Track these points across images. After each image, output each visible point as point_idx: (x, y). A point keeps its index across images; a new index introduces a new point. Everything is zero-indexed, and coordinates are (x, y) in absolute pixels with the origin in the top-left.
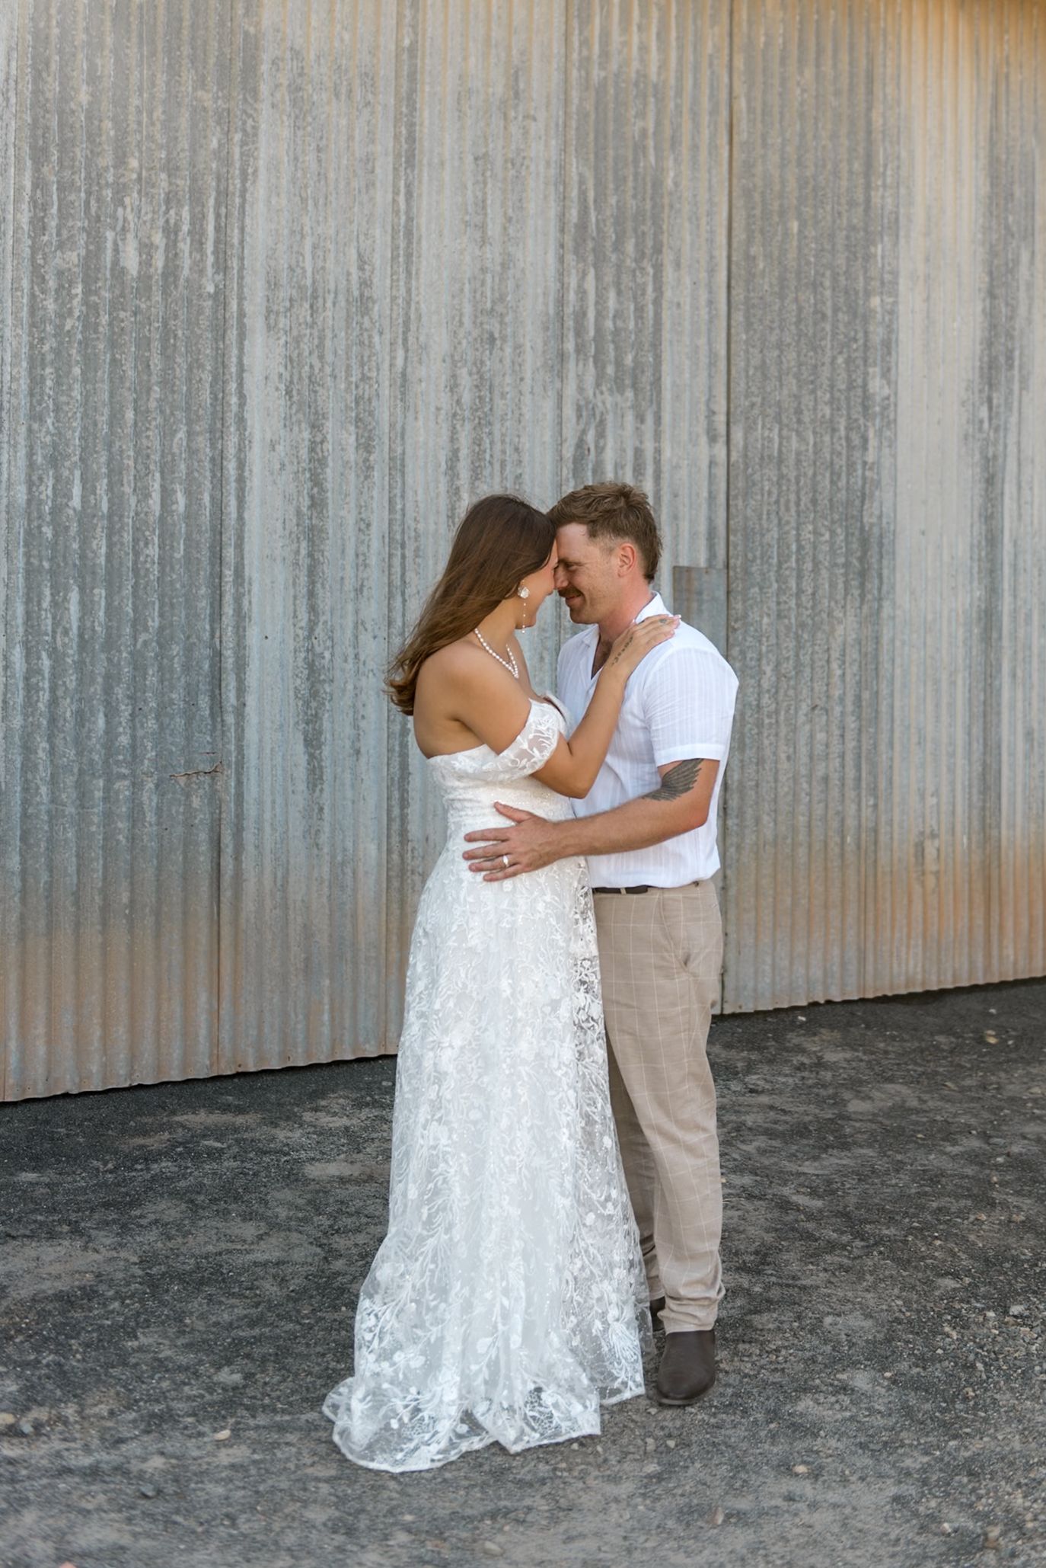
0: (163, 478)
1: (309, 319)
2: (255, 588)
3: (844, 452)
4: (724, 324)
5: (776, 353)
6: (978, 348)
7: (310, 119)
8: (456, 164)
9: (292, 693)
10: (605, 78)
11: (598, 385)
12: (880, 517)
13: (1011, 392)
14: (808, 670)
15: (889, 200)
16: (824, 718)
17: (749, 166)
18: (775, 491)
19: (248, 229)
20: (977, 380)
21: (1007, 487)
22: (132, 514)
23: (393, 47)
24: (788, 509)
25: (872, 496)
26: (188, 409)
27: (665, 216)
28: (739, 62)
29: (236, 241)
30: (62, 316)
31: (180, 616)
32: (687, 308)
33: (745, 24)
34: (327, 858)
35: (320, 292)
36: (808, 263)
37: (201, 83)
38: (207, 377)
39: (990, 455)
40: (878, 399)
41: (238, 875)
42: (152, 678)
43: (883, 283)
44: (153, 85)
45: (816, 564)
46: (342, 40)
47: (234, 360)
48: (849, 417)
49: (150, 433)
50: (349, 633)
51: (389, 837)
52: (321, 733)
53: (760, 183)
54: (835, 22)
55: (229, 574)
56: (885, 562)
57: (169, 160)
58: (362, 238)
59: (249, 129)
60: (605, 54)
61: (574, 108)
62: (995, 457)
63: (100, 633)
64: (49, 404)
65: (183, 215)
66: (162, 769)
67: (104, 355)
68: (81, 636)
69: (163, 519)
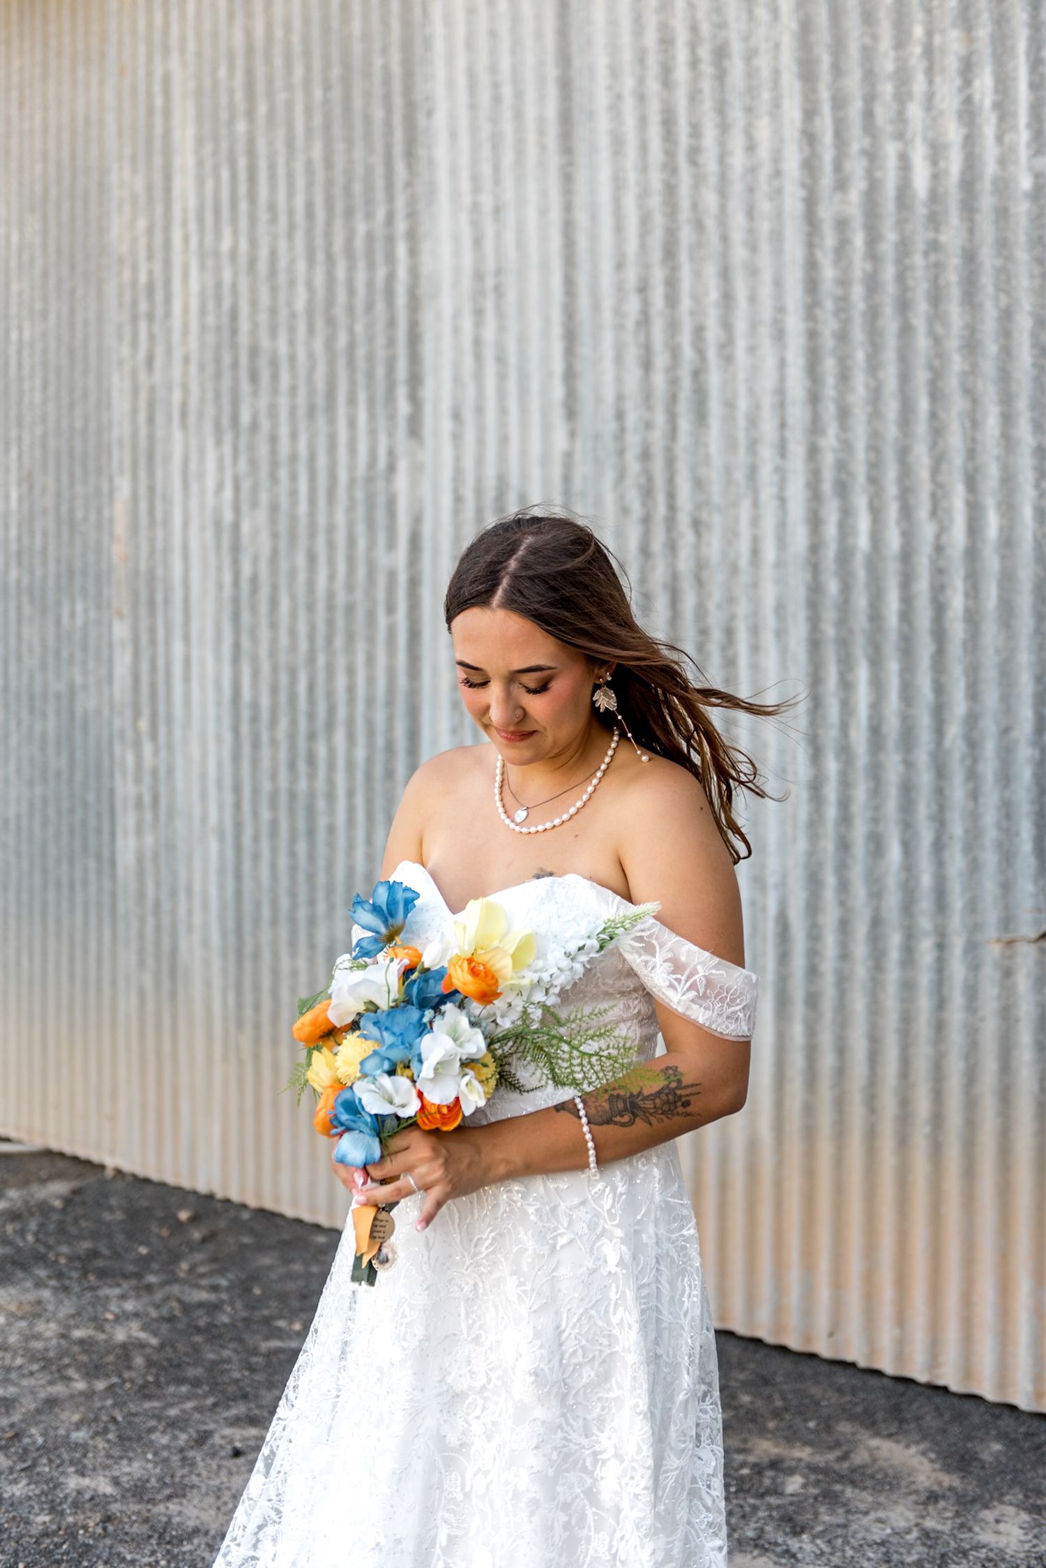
0: (969, 491)
22: (930, 551)
30: (844, 282)
63: (892, 725)
64: (829, 409)
65: (984, 84)
66: (974, 928)
67: (890, 325)
68: (876, 731)
69: (972, 554)
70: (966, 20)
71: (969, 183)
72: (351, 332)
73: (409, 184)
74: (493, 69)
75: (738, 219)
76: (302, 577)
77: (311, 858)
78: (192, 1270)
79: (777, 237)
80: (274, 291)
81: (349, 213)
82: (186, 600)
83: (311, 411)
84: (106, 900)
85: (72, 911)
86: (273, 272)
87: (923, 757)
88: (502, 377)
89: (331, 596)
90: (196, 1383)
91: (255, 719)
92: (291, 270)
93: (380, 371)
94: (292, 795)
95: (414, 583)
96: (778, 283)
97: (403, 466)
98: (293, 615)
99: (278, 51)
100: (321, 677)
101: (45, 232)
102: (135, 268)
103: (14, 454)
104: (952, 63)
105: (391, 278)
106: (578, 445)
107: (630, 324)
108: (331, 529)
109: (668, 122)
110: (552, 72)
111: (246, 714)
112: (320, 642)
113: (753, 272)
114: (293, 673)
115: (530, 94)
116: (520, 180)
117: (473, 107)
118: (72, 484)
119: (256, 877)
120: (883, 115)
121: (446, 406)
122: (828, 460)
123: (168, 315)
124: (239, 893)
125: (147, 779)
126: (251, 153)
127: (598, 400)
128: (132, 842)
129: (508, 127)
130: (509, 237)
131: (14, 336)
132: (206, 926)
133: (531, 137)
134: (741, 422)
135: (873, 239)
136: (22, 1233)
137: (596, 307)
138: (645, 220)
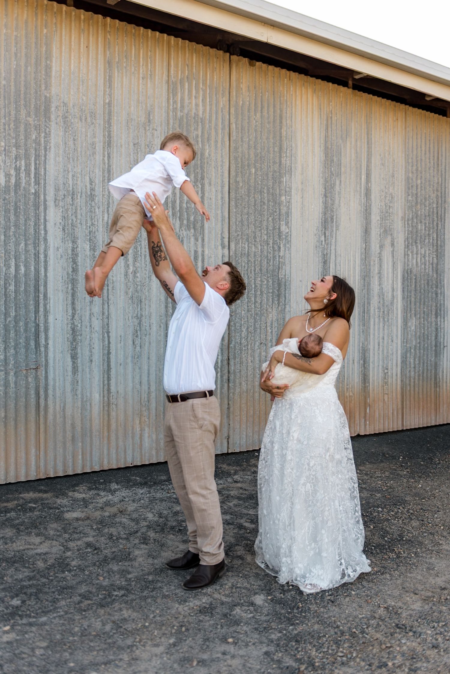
0: (16, 261)
1: (71, 203)
2: (52, 301)
3: (272, 252)
4: (227, 206)
5: (247, 216)
6: (321, 215)
7: (70, 129)
8: (127, 146)
9: (66, 340)
10: (183, 116)
11: (181, 227)
12: (285, 275)
13: (333, 231)
14: (259, 330)
15: (288, 162)
16: (265, 347)
17: (236, 149)
18: (246, 266)
19: (47, 169)
20: (320, 227)
21: (331, 264)
22: (4, 274)
23: (102, 103)
24: (251, 272)
25: (282, 268)
26: (25, 235)
27: (205, 166)
28: (232, 111)
29: (43, 173)
31: (22, 312)
32: (214, 200)
33: (235, 97)
34: (80, 399)
35: (75, 192)
36: (258, 184)
37: (28, 115)
38: (32, 224)
39: (325, 253)
40: (284, 233)
41: (46, 406)
42: (12, 335)
43: (286, 191)
44: (10, 115)
45: (262, 292)
46: (83, 100)
47: (43, 217)
48: (273, 240)
49: (10, 244)
50: (88, 318)
51: (103, 391)
52: (77, 354)
53: (240, 155)
54: (268, 97)
55: (41, 296)
56: (287, 291)
57: (16, 143)
58: (91, 173)
59: (47, 132)
60: (182, 107)
61: (171, 126)
62: (327, 254)
65: (22, 163)
66: (17, 368)
69: (16, 276)
104: (13, 156)
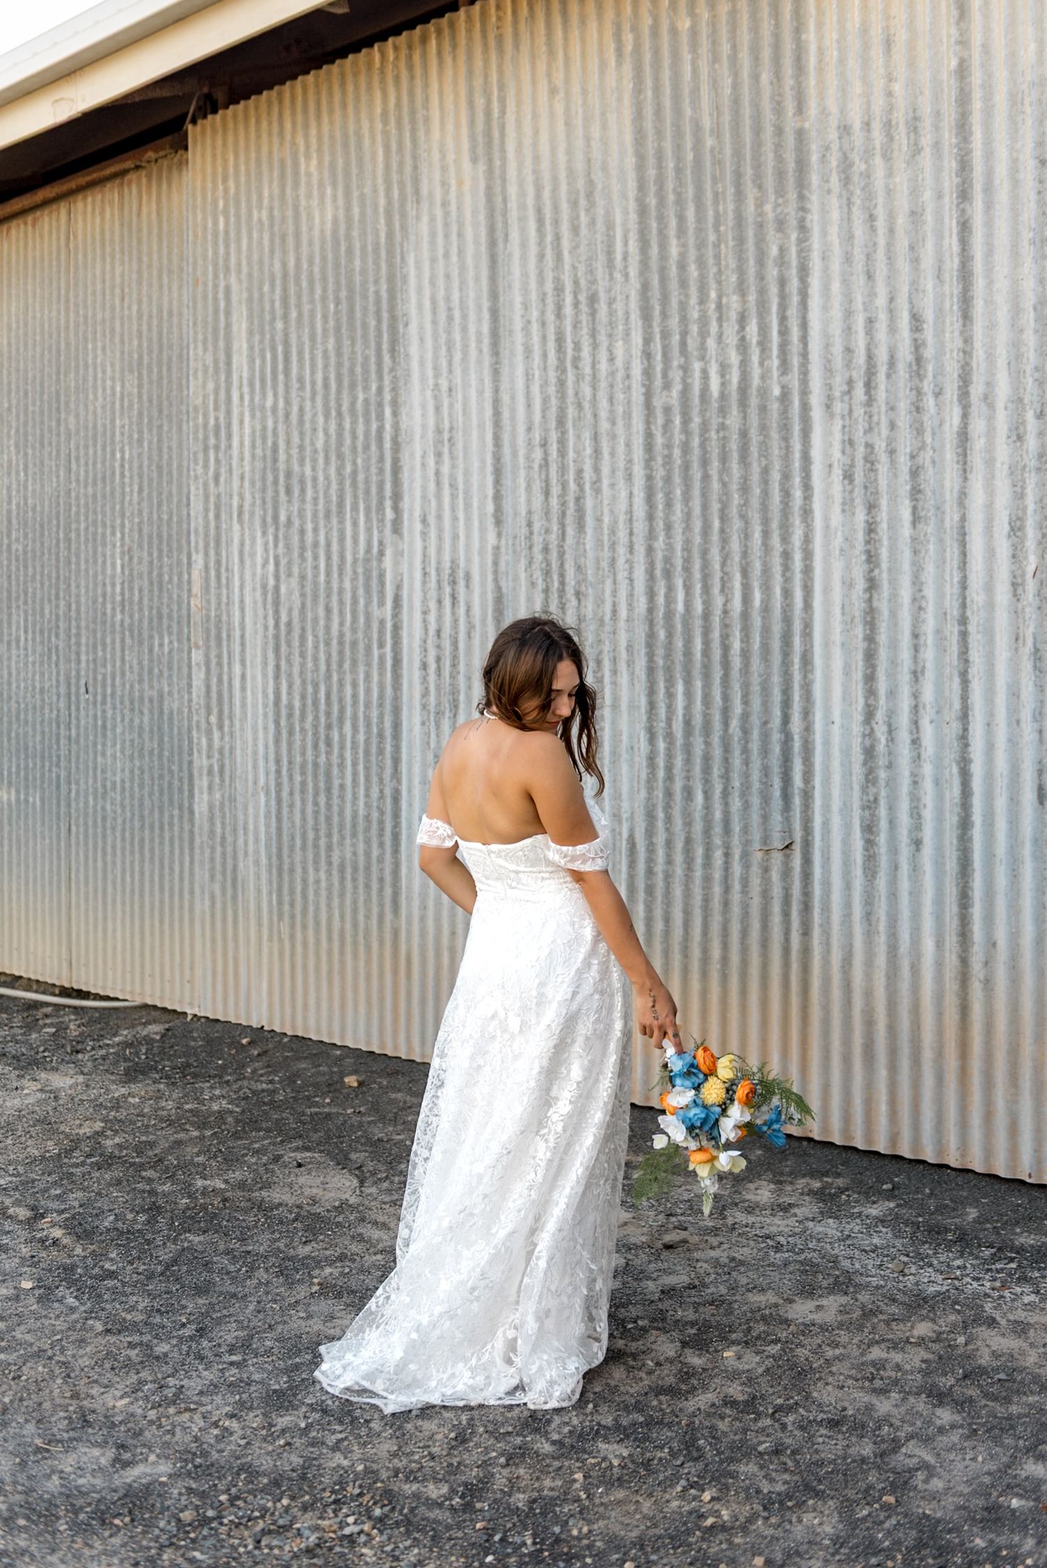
0: (743, 577)
7: (858, 192)
19: (810, 324)
22: (720, 613)
23: (945, 75)
30: (669, 446)
34: (884, 947)
38: (776, 476)
41: (806, 951)
42: (737, 761)
47: (798, 455)
50: (906, 718)
51: (950, 935)
52: (877, 819)
55: (797, 661)
58: (918, 296)
59: (808, 225)
63: (698, 720)
64: (660, 525)
65: (752, 329)
66: (747, 843)
67: (697, 474)
68: (688, 723)
69: (745, 615)
70: (742, 290)
71: (743, 389)
72: (354, 463)
73: (392, 370)
74: (448, 299)
75: (604, 404)
76: (322, 623)
77: (329, 806)
78: (254, 1072)
79: (628, 415)
80: (302, 434)
81: (353, 386)
82: (242, 637)
83: (328, 515)
84: (186, 836)
85: (161, 844)
86: (301, 422)
87: (716, 739)
88: (454, 497)
89: (341, 635)
90: (268, 1130)
91: (290, 716)
92: (313, 421)
93: (374, 490)
94: (316, 765)
95: (397, 628)
96: (628, 445)
97: (389, 552)
98: (316, 648)
99: (304, 277)
100: (335, 689)
101: (140, 386)
102: (205, 415)
103: (118, 535)
104: (733, 316)
105: (380, 430)
106: (503, 542)
107: (536, 466)
108: (341, 591)
109: (560, 340)
110: (486, 304)
111: (284, 712)
112: (334, 666)
113: (613, 437)
114: (316, 686)
115: (472, 317)
116: (465, 371)
117: (434, 322)
118: (160, 558)
119: (291, 819)
120: (692, 344)
121: (417, 512)
122: (659, 556)
123: (230, 447)
124: (279, 829)
125: (216, 755)
126: (286, 343)
127: (516, 514)
128: (205, 796)
129: (457, 337)
130: (459, 407)
131: (118, 455)
132: (257, 852)
133: (473, 345)
134: (606, 531)
135: (686, 421)
136: (137, 1054)
137: (515, 455)
138: (545, 401)
